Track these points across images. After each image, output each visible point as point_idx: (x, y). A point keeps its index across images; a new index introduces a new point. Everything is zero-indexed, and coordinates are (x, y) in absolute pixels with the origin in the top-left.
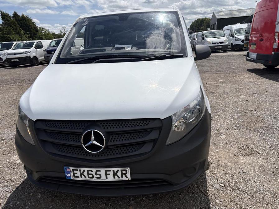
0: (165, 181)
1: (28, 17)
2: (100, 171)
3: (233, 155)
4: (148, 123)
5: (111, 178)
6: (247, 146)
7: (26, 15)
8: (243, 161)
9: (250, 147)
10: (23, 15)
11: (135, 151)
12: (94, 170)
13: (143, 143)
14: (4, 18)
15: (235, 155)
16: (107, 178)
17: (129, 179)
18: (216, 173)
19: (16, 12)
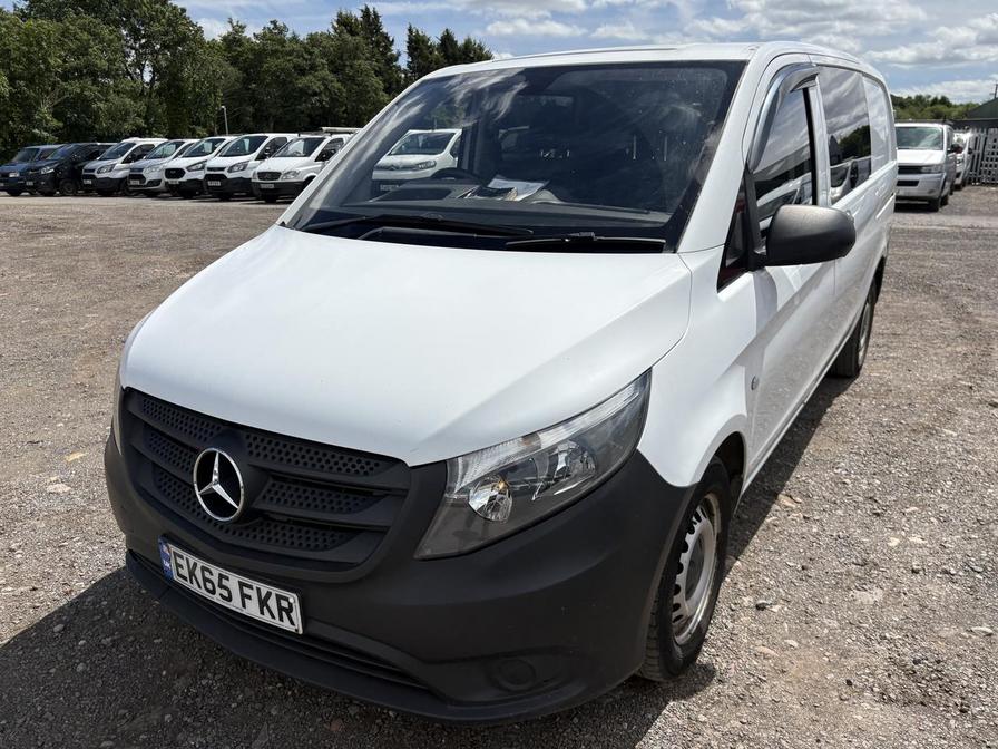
0: (403, 675)
1: (481, 49)
2: (228, 579)
3: (842, 680)
4: (371, 469)
5: (252, 610)
6: (938, 662)
7: (478, 42)
8: (860, 717)
9: (949, 669)
10: (468, 43)
11: (326, 548)
12: (216, 571)
13: (352, 532)
14: (416, 49)
15: (849, 683)
16: (244, 606)
17: (297, 630)
18: (704, 723)
19: (452, 31)
